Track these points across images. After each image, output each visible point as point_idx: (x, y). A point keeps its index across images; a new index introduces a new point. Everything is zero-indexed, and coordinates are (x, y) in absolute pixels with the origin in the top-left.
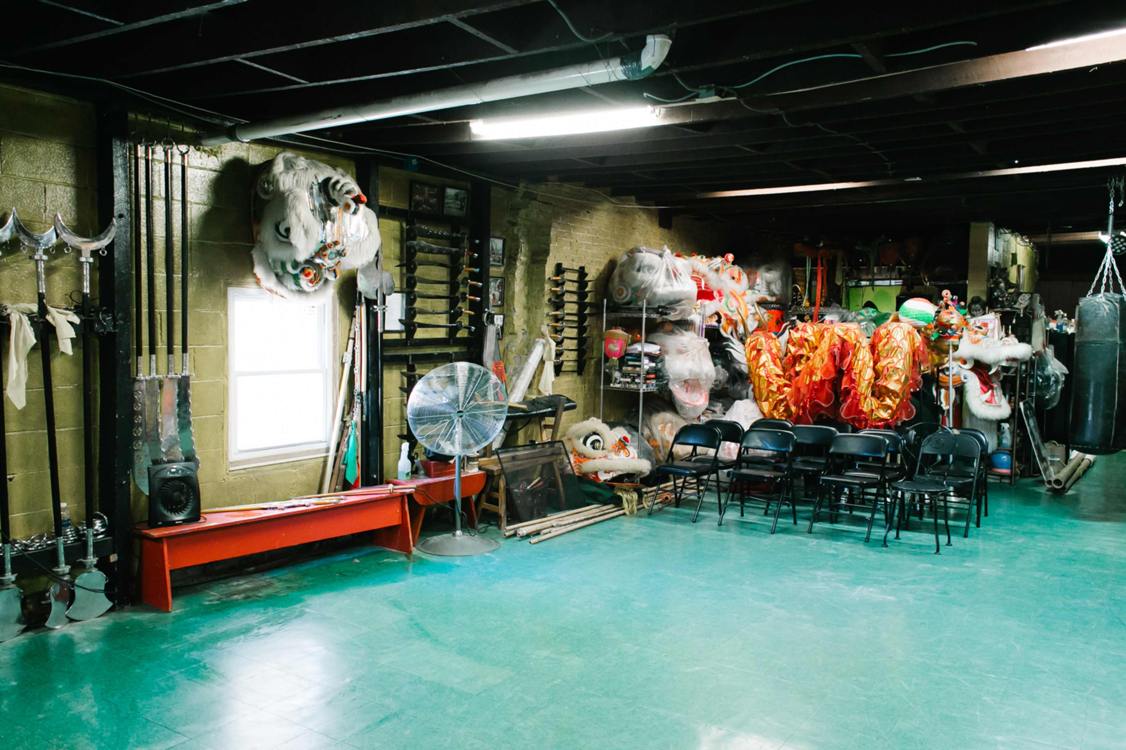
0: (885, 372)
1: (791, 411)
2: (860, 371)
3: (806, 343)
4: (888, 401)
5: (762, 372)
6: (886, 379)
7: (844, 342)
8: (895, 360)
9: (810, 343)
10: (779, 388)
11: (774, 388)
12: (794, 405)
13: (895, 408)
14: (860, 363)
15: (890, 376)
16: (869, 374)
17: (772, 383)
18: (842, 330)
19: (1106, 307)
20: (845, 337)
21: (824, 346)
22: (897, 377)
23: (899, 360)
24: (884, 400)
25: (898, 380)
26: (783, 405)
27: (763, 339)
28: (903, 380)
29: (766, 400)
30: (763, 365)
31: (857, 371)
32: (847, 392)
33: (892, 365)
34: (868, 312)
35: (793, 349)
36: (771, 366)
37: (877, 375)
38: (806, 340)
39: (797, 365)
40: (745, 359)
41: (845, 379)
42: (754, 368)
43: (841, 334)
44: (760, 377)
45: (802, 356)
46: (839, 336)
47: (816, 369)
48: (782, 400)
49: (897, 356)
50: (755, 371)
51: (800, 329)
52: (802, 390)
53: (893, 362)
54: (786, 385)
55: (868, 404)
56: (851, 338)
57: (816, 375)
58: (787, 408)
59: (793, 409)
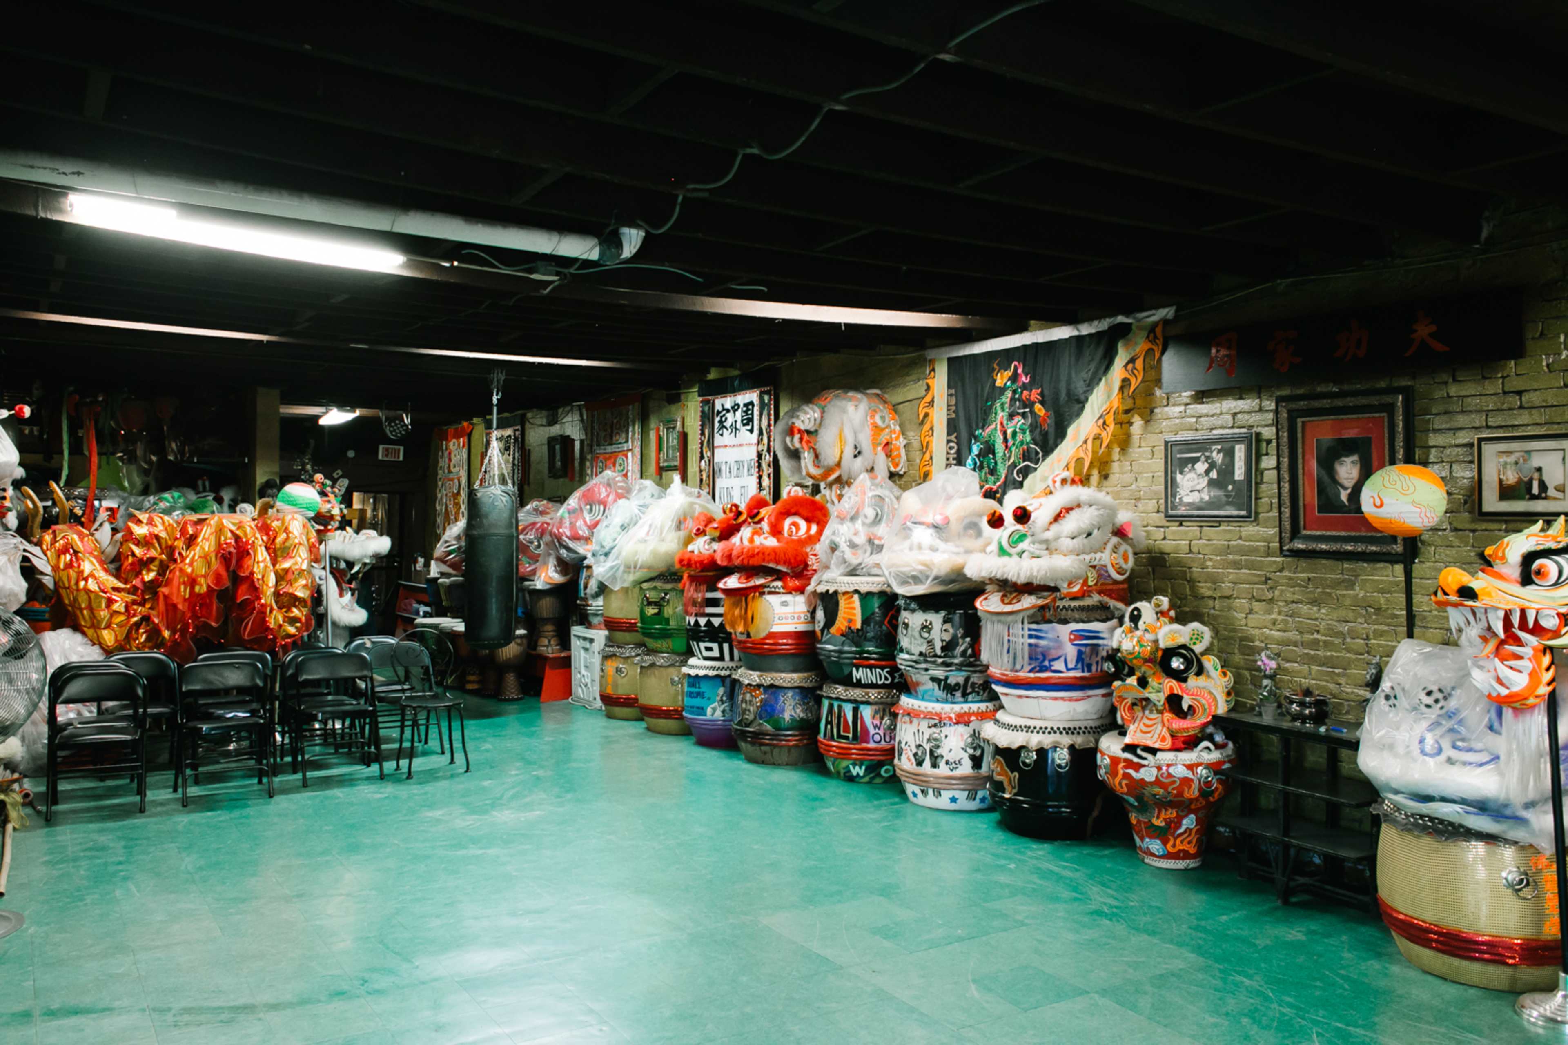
0: (290, 576)
1: (164, 638)
2: (263, 577)
3: (155, 541)
4: (295, 612)
5: (92, 585)
6: (291, 585)
7: (237, 538)
8: (299, 560)
9: (163, 541)
10: (127, 607)
11: (119, 606)
12: (168, 628)
13: (303, 619)
14: (262, 565)
15: (296, 580)
16: (272, 579)
17: (116, 601)
18: (234, 524)
19: (504, 499)
20: (238, 532)
21: (206, 543)
22: (304, 582)
23: (303, 561)
24: (289, 610)
25: (305, 586)
26: (141, 631)
27: (75, 537)
28: (310, 585)
29: (108, 626)
30: (92, 575)
31: (260, 577)
32: (248, 605)
33: (297, 567)
34: (173, 497)
35: (138, 551)
36: (102, 575)
37: (281, 577)
38: (157, 537)
39: (144, 572)
40: (50, 568)
41: (243, 588)
42: (73, 582)
43: (234, 528)
44: (87, 591)
45: (152, 560)
46: (232, 532)
47: (198, 576)
48: (137, 625)
49: (300, 556)
50: (77, 583)
51: (145, 521)
52: (180, 606)
53: (296, 563)
54: (134, 602)
55: (275, 618)
56: (246, 535)
57: (201, 585)
58: (154, 635)
59: (166, 634)
